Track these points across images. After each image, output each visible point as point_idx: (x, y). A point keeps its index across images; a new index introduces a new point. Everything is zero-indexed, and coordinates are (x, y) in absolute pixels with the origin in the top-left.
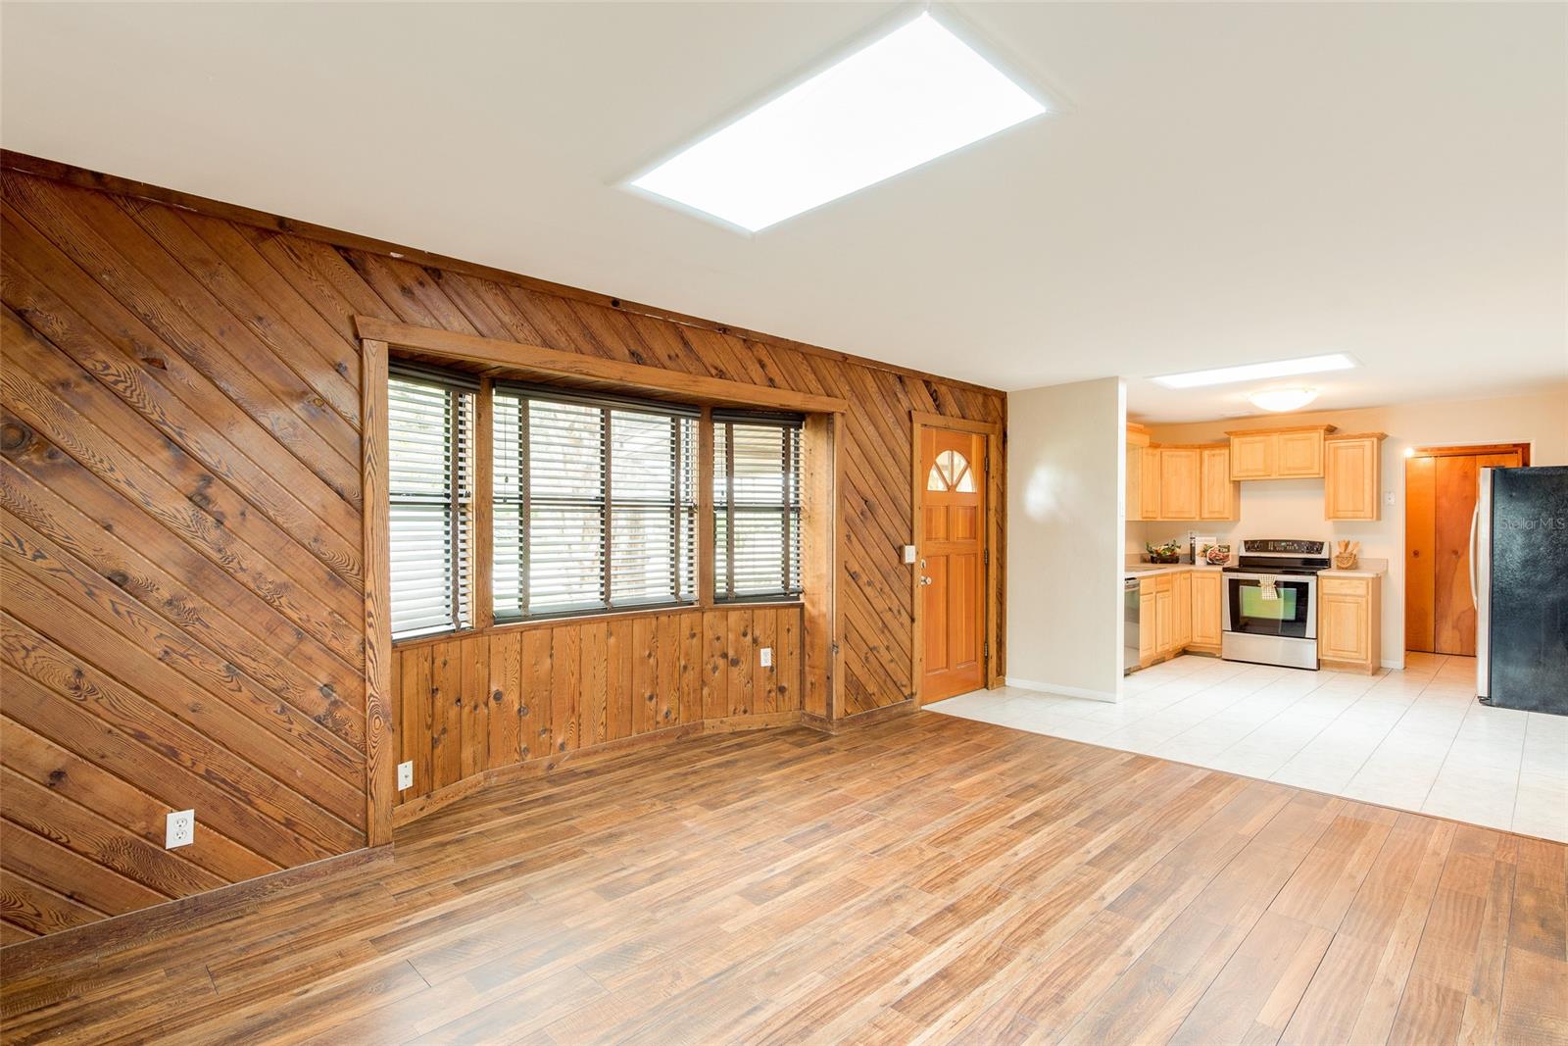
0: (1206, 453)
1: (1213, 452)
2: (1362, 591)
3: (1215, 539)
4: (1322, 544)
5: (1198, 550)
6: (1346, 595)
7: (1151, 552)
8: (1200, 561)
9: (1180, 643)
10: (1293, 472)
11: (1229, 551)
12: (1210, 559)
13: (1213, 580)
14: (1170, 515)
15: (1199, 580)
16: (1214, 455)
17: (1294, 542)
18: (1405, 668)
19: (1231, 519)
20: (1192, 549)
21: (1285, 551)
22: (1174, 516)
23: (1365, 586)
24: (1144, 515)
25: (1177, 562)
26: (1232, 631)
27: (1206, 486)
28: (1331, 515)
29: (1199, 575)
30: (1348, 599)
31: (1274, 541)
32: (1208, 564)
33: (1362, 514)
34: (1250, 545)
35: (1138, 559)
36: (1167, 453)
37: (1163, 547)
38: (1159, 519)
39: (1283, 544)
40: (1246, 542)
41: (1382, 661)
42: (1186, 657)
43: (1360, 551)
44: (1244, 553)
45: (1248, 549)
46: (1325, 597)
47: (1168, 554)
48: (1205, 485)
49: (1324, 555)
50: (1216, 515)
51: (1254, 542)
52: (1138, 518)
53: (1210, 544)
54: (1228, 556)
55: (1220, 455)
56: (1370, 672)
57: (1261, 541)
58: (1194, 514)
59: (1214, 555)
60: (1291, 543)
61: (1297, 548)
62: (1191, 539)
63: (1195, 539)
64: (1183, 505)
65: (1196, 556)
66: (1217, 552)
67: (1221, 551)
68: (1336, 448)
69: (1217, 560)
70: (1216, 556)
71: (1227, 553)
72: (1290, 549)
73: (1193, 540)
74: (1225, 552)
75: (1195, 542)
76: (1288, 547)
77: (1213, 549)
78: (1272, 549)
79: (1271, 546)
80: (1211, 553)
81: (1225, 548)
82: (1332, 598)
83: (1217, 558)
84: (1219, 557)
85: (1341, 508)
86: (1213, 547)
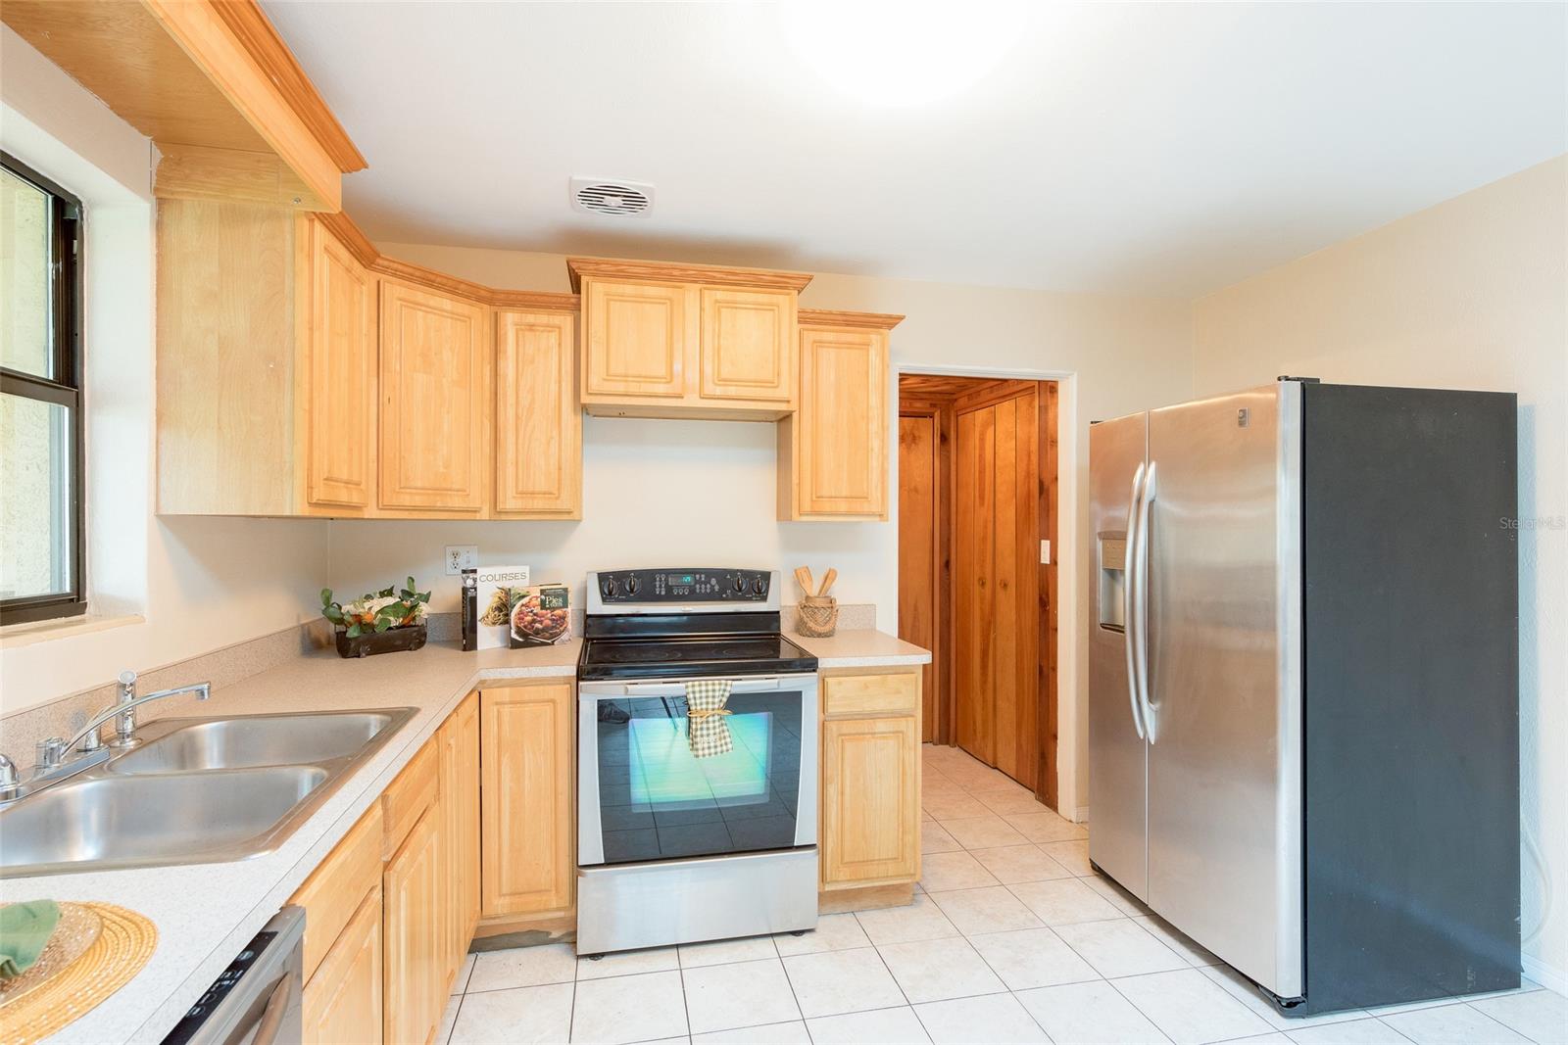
0: (510, 318)
1: (531, 318)
2: (906, 702)
3: (526, 569)
4: (767, 575)
5: (485, 604)
6: (873, 716)
7: (340, 621)
8: (488, 637)
10: (732, 391)
11: (565, 605)
12: (519, 631)
13: (549, 708)
14: (406, 500)
15: (506, 710)
16: (531, 327)
17: (710, 573)
19: (576, 516)
20: (469, 601)
21: (693, 597)
22: (418, 501)
24: (320, 494)
25: (421, 644)
26: (610, 862)
27: (511, 412)
28: (806, 509)
29: (506, 694)
31: (668, 572)
32: (515, 645)
34: (614, 584)
35: (294, 645)
36: (396, 291)
37: (378, 604)
38: (371, 512)
39: (688, 579)
40: (603, 577)
44: (597, 606)
45: (607, 597)
46: (839, 725)
47: (394, 622)
48: (508, 414)
49: (775, 602)
50: (538, 504)
51: (621, 576)
52: (294, 505)
53: (519, 585)
54: (563, 618)
55: (549, 328)
56: (910, 897)
57: (639, 574)
58: (477, 498)
59: (529, 618)
60: (703, 576)
61: (717, 588)
62: (464, 572)
63: (475, 571)
64: (442, 470)
65: (479, 624)
66: (537, 610)
67: (543, 605)
68: (815, 342)
69: (537, 632)
70: (534, 621)
71: (557, 612)
72: (703, 591)
73: (471, 575)
74: (554, 609)
75: (475, 580)
76: (698, 586)
77: (524, 601)
78: (663, 593)
79: (660, 586)
80: (521, 612)
81: (557, 596)
82: (848, 727)
83: (538, 625)
84: (541, 622)
85: (825, 492)
86: (523, 593)
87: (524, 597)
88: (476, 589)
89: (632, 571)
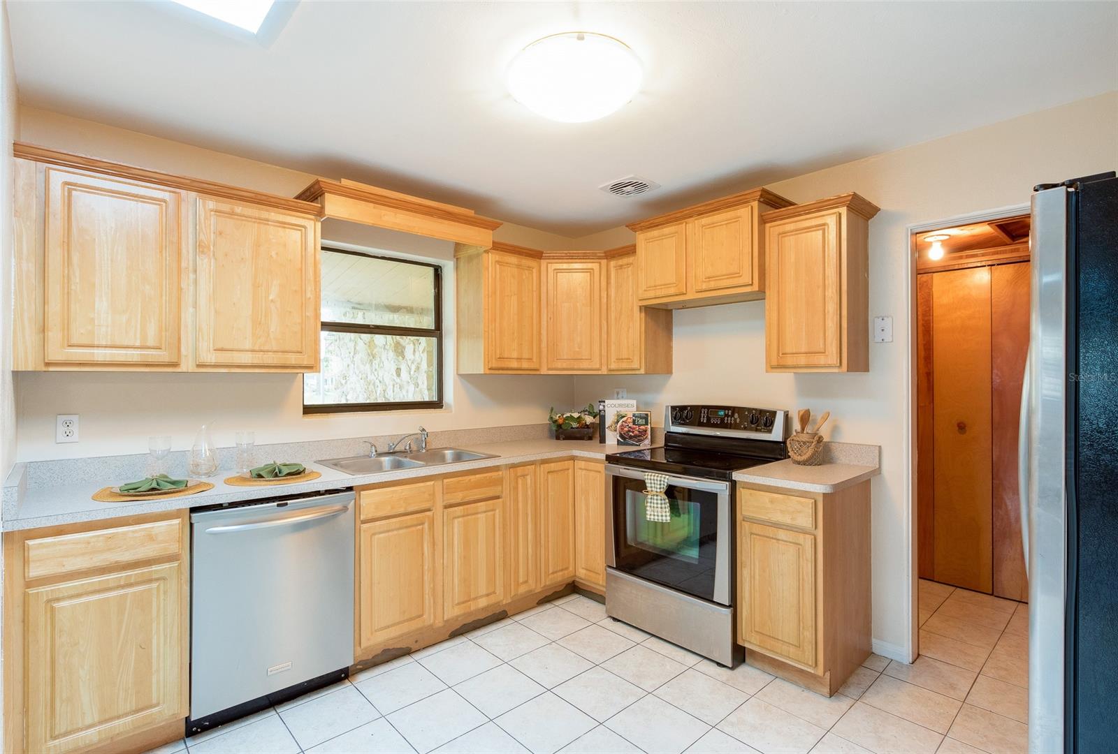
0: (612, 264)
1: (621, 262)
2: (805, 520)
3: (631, 403)
4: (774, 414)
5: (610, 419)
6: (777, 526)
8: (611, 437)
9: (560, 578)
10: (714, 284)
11: (647, 424)
12: (621, 436)
14: (559, 365)
15: (583, 474)
17: (734, 410)
18: (917, 656)
19: (642, 371)
20: (601, 417)
21: (723, 425)
22: (565, 366)
23: (810, 511)
26: (617, 568)
28: (774, 363)
29: (583, 464)
30: (782, 534)
32: (619, 443)
33: (822, 360)
34: (682, 414)
39: (722, 413)
40: (673, 409)
41: (874, 641)
42: (575, 598)
43: (835, 429)
44: (671, 426)
46: (746, 525)
47: (574, 425)
48: (613, 316)
49: (776, 434)
50: (624, 365)
51: (683, 408)
52: (482, 369)
54: (646, 431)
55: (630, 265)
56: (826, 690)
57: (692, 407)
58: (598, 362)
59: (626, 429)
60: (730, 411)
61: (738, 421)
62: (600, 402)
63: (604, 402)
64: (577, 350)
65: (606, 430)
66: (631, 425)
67: (634, 421)
68: (780, 234)
69: (631, 437)
70: (629, 431)
71: (642, 427)
72: (729, 422)
73: (602, 404)
74: (640, 425)
75: (604, 406)
76: (726, 418)
77: (624, 419)
78: (705, 421)
79: (704, 417)
80: (622, 425)
81: (641, 418)
82: (757, 529)
83: (631, 434)
84: (633, 432)
85: (788, 350)
86: (624, 415)
87: (624, 417)
88: (605, 411)
89: (689, 406)
